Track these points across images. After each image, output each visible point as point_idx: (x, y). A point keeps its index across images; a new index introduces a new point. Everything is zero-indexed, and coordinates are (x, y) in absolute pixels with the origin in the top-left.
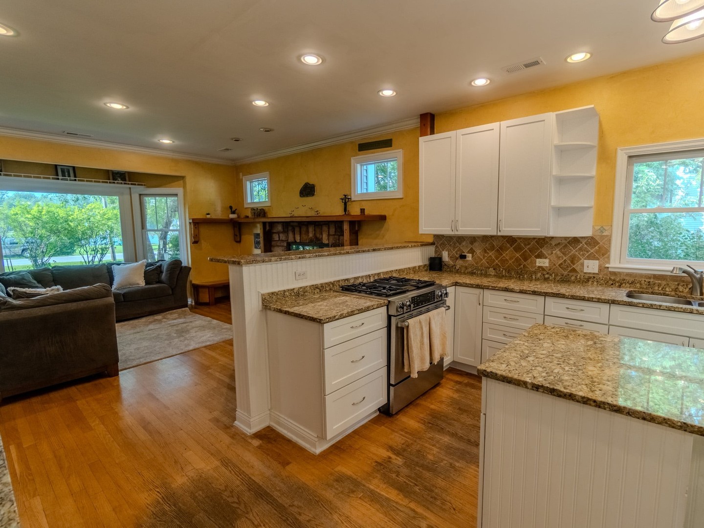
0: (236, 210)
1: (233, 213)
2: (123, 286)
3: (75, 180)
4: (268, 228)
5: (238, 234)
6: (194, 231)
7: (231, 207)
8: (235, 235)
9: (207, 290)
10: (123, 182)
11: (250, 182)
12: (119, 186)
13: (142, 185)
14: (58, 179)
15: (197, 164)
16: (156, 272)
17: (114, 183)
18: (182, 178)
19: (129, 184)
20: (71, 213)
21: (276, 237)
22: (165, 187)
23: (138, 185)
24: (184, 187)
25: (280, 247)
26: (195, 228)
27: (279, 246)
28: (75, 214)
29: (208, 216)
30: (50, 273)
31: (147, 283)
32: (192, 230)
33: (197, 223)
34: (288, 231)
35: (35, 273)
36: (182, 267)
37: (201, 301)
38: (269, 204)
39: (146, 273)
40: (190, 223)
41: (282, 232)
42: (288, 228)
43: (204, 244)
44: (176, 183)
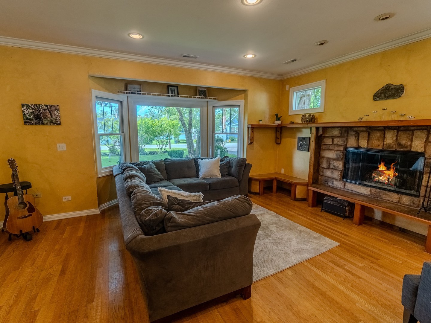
0: (281, 117)
1: (278, 119)
2: (206, 177)
3: (178, 96)
4: (320, 132)
5: (279, 137)
6: (251, 134)
7: (277, 115)
8: (277, 138)
9: (258, 183)
10: (205, 97)
11: (296, 93)
12: (202, 100)
13: (215, 99)
14: (169, 96)
15: (256, 79)
16: (227, 166)
17: (199, 98)
18: (245, 91)
19: (208, 98)
20: (154, 123)
21: (329, 141)
22: (232, 100)
23: (214, 99)
24: (246, 99)
25: (333, 151)
26: (252, 132)
27: (331, 150)
28: (156, 123)
29: (261, 122)
30: (164, 164)
31: (222, 176)
32: (250, 133)
33: (254, 128)
34: (347, 136)
35: (156, 163)
36: (246, 164)
37: (252, 191)
38: (322, 110)
39: (221, 166)
40: (248, 128)
41: (338, 137)
42: (348, 133)
43: (255, 145)
44: (239, 96)
